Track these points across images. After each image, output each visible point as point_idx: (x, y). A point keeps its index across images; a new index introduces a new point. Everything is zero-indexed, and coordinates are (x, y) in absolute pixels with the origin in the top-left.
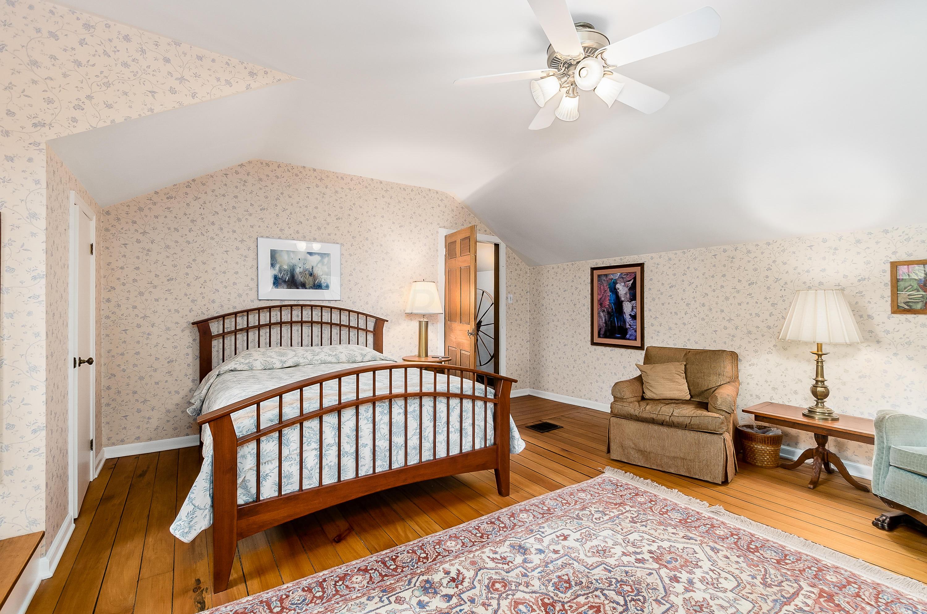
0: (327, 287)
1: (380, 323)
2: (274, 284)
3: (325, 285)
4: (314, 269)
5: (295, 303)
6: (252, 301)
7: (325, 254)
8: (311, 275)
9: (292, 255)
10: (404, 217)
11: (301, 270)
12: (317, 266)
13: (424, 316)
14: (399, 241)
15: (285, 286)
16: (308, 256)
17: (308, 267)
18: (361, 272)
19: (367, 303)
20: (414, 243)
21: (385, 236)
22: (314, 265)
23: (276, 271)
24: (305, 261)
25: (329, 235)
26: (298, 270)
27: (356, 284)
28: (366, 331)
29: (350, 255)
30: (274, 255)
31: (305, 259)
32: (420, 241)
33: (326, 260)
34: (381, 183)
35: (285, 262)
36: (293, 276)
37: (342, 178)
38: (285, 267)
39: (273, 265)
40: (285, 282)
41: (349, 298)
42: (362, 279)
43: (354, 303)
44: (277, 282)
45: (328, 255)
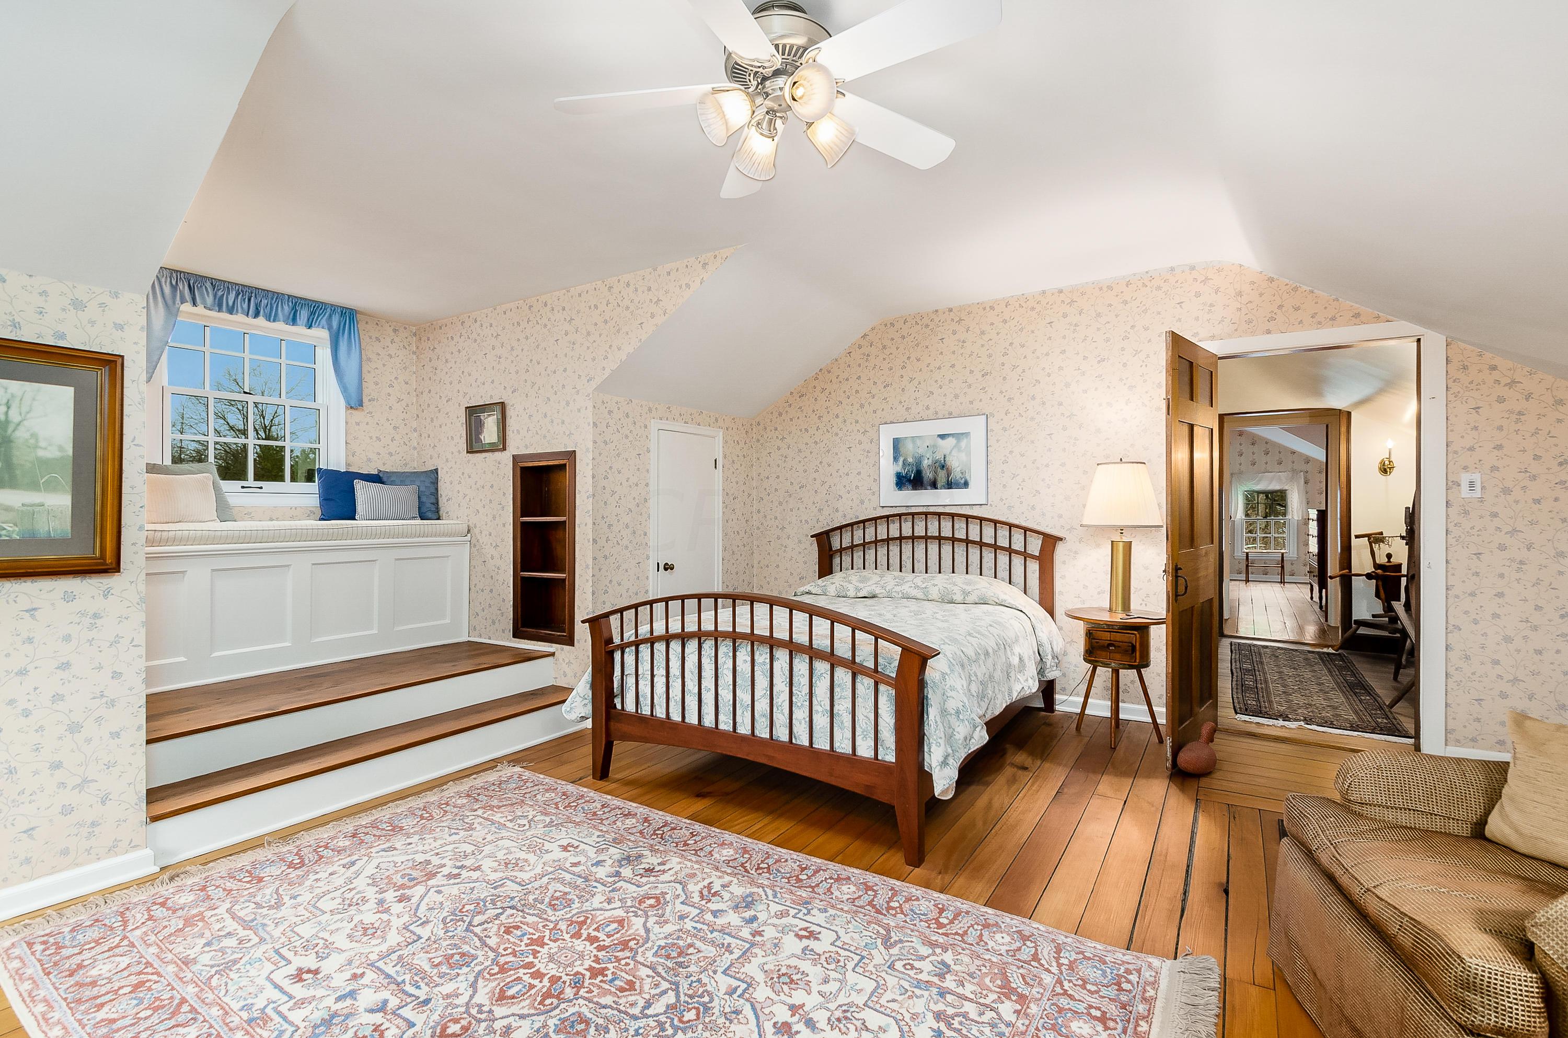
0: (966, 484)
1: (1050, 542)
2: (897, 484)
3: (963, 481)
4: (947, 459)
5: (904, 511)
6: (875, 509)
7: (963, 434)
8: (943, 467)
9: (918, 442)
10: (1108, 340)
11: (930, 462)
12: (950, 453)
13: (1122, 530)
14: (1096, 389)
15: (910, 487)
16: (939, 440)
17: (939, 456)
18: (1022, 455)
19: (1033, 508)
20: (1131, 387)
21: (1067, 385)
22: (947, 452)
23: (899, 468)
24: (933, 448)
25: (971, 403)
26: (926, 463)
27: (1014, 476)
28: (1025, 555)
29: (1005, 429)
30: (897, 444)
31: (935, 446)
32: (1145, 381)
33: (963, 443)
34: (1061, 291)
35: (910, 452)
36: (919, 473)
37: (992, 308)
38: (910, 460)
39: (896, 459)
40: (909, 481)
41: (1002, 500)
42: (1025, 466)
43: (1010, 508)
44: (902, 481)
45: (966, 435)
